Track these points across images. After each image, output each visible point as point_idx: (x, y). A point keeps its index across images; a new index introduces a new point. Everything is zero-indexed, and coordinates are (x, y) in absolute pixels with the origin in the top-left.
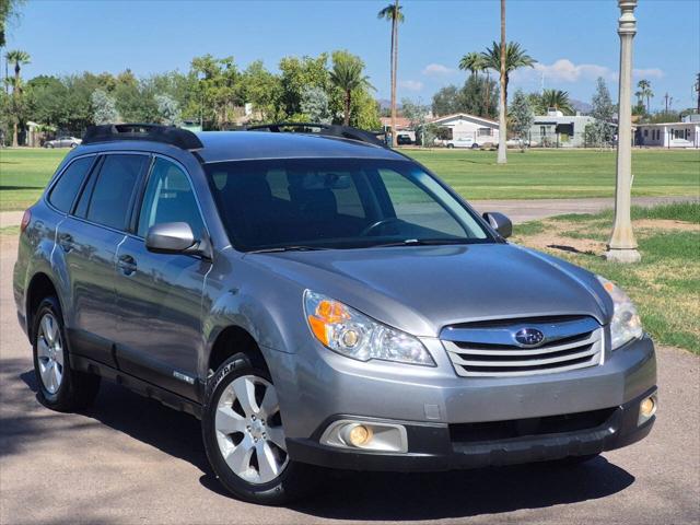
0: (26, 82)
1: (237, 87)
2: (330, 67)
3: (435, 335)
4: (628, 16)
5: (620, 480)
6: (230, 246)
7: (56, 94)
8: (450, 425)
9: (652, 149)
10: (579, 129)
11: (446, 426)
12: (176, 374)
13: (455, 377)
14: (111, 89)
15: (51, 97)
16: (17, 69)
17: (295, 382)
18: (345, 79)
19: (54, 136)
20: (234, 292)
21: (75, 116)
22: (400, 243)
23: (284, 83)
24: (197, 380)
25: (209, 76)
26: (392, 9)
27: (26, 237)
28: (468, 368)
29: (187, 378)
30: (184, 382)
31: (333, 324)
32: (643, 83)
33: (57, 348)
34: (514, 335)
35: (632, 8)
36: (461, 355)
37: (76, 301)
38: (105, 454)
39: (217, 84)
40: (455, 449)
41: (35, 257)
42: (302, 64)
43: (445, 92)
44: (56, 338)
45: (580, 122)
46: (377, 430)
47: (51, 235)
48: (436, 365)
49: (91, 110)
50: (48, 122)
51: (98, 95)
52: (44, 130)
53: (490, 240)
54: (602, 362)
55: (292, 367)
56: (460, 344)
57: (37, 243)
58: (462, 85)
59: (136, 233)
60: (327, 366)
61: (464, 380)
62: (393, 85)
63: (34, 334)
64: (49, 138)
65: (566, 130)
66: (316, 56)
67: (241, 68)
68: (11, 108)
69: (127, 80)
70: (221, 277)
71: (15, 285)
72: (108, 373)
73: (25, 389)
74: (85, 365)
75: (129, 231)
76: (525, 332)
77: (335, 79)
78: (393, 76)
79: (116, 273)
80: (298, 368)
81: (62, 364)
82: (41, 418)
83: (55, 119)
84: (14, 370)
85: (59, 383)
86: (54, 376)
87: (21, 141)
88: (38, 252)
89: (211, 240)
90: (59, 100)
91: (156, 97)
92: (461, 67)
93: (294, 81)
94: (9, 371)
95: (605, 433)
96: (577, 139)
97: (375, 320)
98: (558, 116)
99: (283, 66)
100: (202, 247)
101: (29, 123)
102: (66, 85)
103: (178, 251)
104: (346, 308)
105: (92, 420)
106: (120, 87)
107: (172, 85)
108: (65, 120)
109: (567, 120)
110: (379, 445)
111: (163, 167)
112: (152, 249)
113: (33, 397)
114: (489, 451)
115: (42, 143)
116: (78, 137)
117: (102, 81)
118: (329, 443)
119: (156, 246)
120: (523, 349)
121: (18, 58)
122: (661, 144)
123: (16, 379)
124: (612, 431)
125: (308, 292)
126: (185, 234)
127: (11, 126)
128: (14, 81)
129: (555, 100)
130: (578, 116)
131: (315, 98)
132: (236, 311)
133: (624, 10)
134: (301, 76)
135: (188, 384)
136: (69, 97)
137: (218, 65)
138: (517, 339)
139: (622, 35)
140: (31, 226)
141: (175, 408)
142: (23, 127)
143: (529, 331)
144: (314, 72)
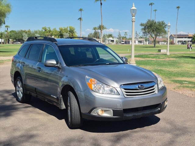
0: (9, 31)
1: (51, 33)
2: (69, 29)
3: (119, 87)
4: (134, 18)
5: (158, 120)
6: (65, 65)
7: (15, 34)
8: (123, 109)
9: (128, 45)
10: (115, 41)
11: (122, 110)
12: (52, 96)
13: (124, 97)
14: (26, 33)
15: (14, 34)
16: (7, 29)
17: (84, 98)
18: (72, 31)
19: (15, 42)
20: (67, 76)
21: (19, 38)
22: (105, 64)
23: (60, 32)
24: (57, 97)
25: (45, 30)
26: (80, 18)
27: (13, 63)
28: (127, 95)
29: (55, 97)
30: (54, 98)
31: (94, 84)
32: (126, 33)
33: (21, 88)
34: (137, 87)
35: (134, 16)
36: (125, 92)
37: (26, 77)
38: (34, 115)
39: (47, 32)
40: (124, 115)
41: (15, 67)
42: (63, 29)
43: (90, 34)
44: (21, 86)
45: (115, 40)
46: (105, 111)
47: (19, 62)
48: (119, 95)
49: (22, 37)
50: (14, 39)
51: (24, 34)
52: (13, 41)
53: (124, 63)
54: (157, 93)
55: (83, 95)
56: (125, 89)
57: (16, 64)
58: (93, 33)
59: (41, 62)
60: (93, 95)
61: (126, 98)
62: (81, 32)
63: (15, 85)
64: (14, 42)
65: (113, 41)
66: (66, 27)
67: (52, 29)
68: (6, 36)
69: (29, 31)
70: (63, 72)
71: (11, 73)
72: (33, 94)
73: (13, 97)
74: (28, 92)
75: (39, 61)
76: (140, 86)
77: (70, 31)
78: (81, 31)
79: (36, 71)
80: (85, 95)
81: (22, 92)
82: (17, 105)
83: (15, 39)
84: (10, 93)
85: (22, 96)
86: (20, 95)
87: (8, 43)
88: (16, 66)
89: (60, 63)
90: (16, 35)
91: (36, 34)
92: (93, 29)
93: (62, 32)
94: (9, 93)
95: (158, 110)
96: (115, 43)
97: (104, 84)
98: (111, 39)
99: (60, 29)
100: (58, 65)
101: (10, 39)
102: (17, 32)
103: (52, 66)
104: (96, 80)
105: (30, 105)
106: (28, 33)
107: (38, 32)
108: (17, 39)
109: (113, 39)
110: (105, 115)
111: (47, 46)
112: (46, 66)
113: (15, 99)
114: (132, 115)
115: (13, 43)
116: (20, 42)
117: (24, 31)
118: (93, 114)
119: (47, 65)
120: (139, 90)
121: (8, 27)
122: (130, 44)
123: (10, 95)
124: (159, 109)
125: (87, 77)
126: (54, 62)
127: (6, 40)
128: (7, 31)
129: (110, 36)
130: (115, 39)
131: (66, 35)
132: (67, 81)
133: (133, 16)
134: (63, 31)
135: (55, 98)
136: (18, 34)
137: (47, 28)
138: (138, 87)
139: (133, 21)
140: (15, 60)
141: (51, 103)
142: (9, 40)
143: (141, 86)
144: (66, 30)
